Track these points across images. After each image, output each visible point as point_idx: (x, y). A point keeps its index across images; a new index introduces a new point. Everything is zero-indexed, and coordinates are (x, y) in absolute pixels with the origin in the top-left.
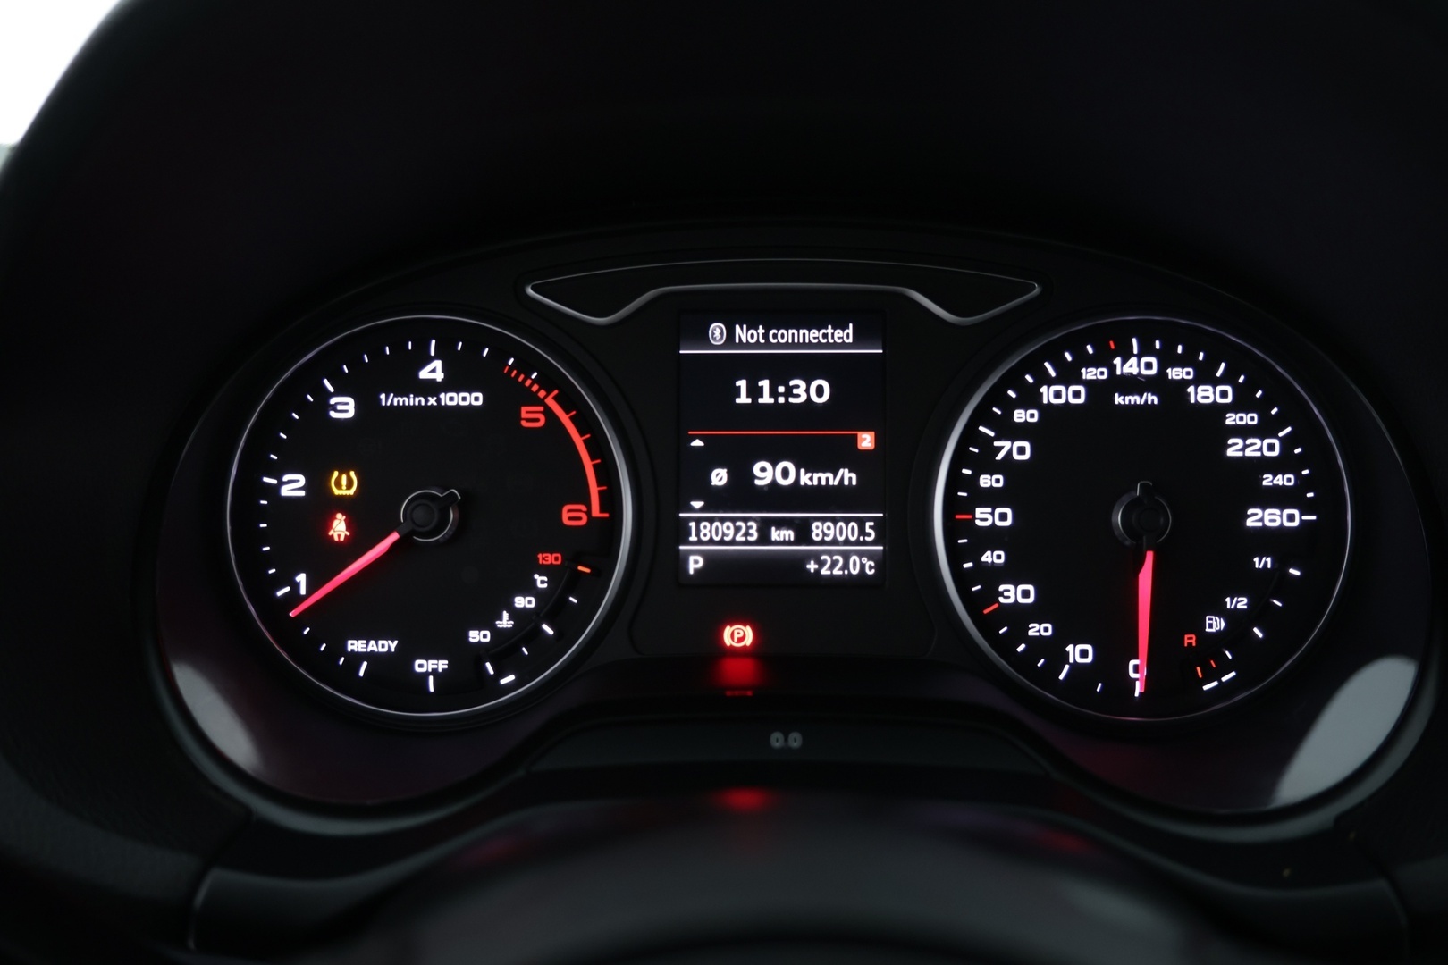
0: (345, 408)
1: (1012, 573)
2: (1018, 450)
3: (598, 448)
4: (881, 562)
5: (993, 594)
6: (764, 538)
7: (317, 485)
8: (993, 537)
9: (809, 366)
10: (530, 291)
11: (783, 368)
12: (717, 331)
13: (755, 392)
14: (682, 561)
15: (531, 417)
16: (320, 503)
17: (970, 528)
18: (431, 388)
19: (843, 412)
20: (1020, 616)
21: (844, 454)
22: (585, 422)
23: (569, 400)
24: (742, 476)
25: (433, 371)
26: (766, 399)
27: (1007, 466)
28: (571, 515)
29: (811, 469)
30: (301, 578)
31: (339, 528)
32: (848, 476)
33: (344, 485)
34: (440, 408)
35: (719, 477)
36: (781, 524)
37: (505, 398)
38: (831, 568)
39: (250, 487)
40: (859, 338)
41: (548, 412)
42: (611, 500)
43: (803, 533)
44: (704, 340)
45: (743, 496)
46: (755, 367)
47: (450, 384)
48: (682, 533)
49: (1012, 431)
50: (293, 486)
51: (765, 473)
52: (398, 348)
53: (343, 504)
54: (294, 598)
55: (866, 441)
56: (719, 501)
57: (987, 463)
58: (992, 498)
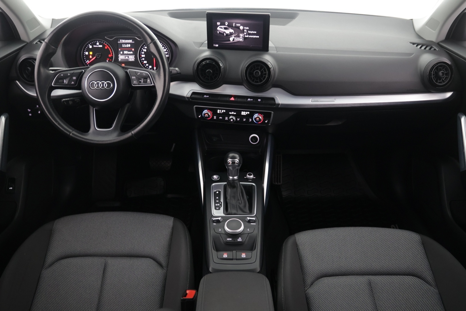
0: (91, 47)
1: (145, 60)
2: (145, 50)
3: (111, 50)
4: (135, 60)
5: (143, 62)
6: (125, 57)
7: (89, 53)
8: (143, 57)
9: (128, 43)
10: (105, 37)
11: (126, 44)
12: (121, 40)
13: (124, 45)
14: (118, 60)
15: (106, 48)
16: (89, 55)
17: (141, 57)
18: (98, 45)
19: (131, 47)
20: (145, 64)
21: (131, 51)
22: (110, 48)
23: (109, 46)
24: (123, 53)
25: (98, 44)
26: (125, 46)
27: (144, 52)
28: (110, 56)
29: (129, 52)
30: (88, 61)
31: (91, 57)
32: (132, 53)
33: (91, 53)
34: (99, 47)
35: (121, 53)
36: (127, 56)
37: (104, 46)
38: (130, 60)
39: (83, 53)
40: (132, 41)
41: (107, 47)
42: (113, 54)
43: (128, 57)
44: (120, 41)
45: (123, 54)
46: (124, 44)
47: (100, 45)
48: (118, 57)
49: (144, 49)
50: (87, 53)
51: (125, 52)
52: (95, 42)
53: (91, 55)
54: (87, 62)
55: (133, 50)
56: (121, 55)
57: (143, 51)
58: (143, 54)
